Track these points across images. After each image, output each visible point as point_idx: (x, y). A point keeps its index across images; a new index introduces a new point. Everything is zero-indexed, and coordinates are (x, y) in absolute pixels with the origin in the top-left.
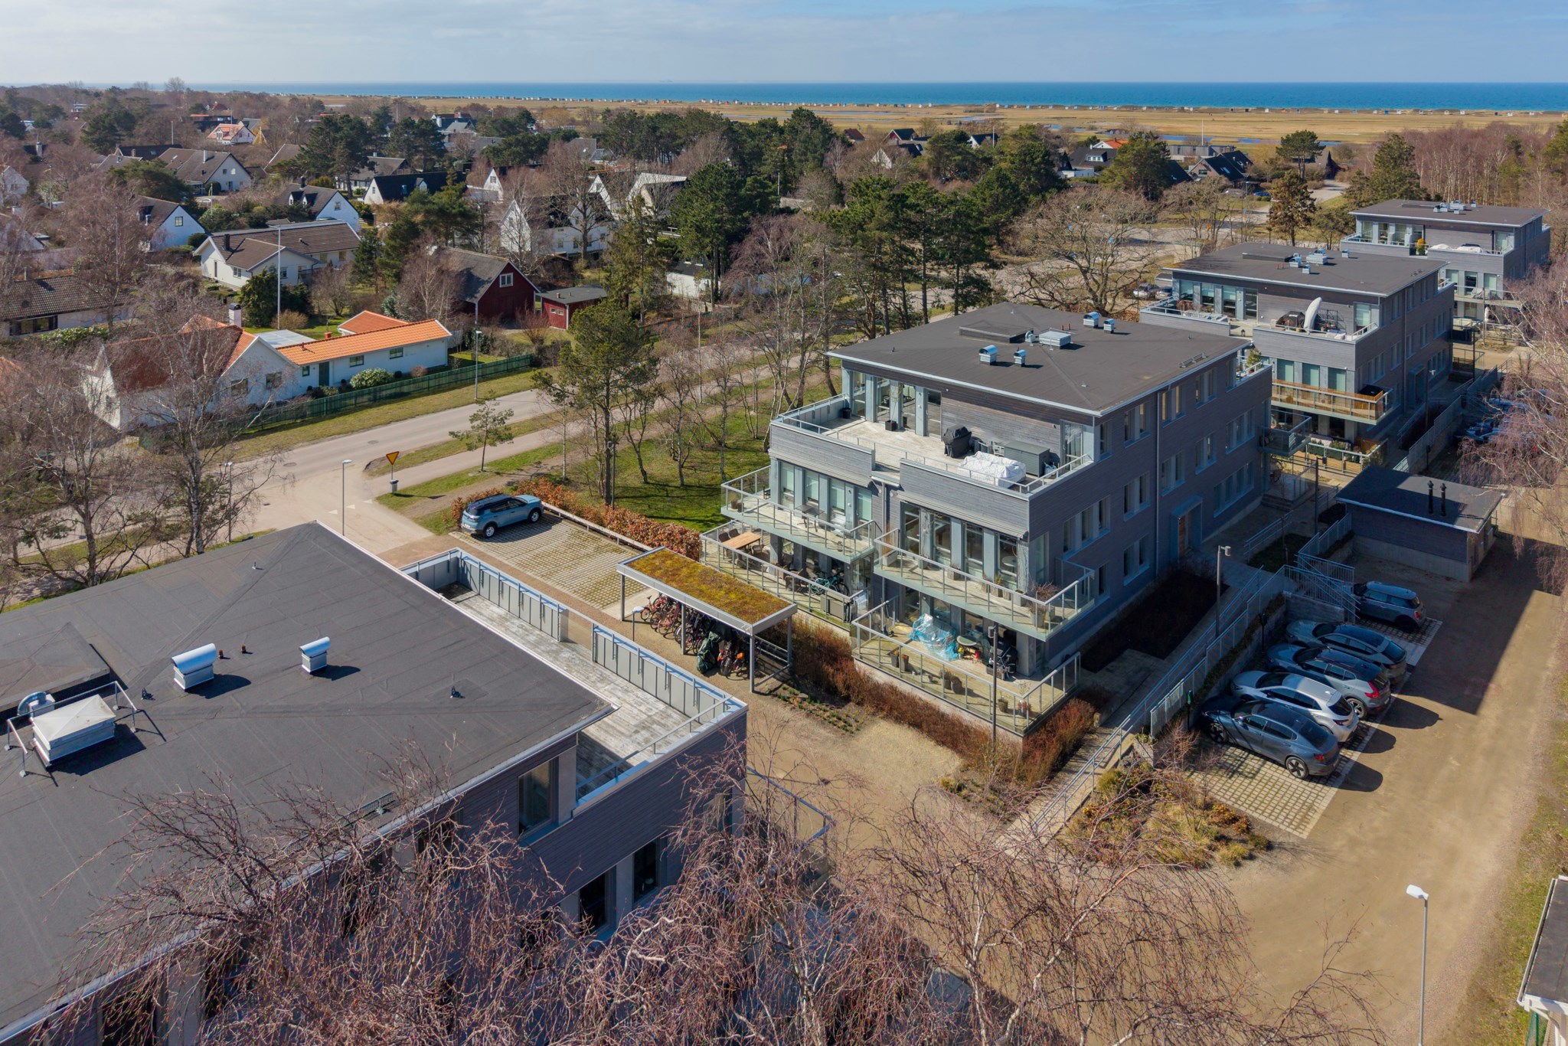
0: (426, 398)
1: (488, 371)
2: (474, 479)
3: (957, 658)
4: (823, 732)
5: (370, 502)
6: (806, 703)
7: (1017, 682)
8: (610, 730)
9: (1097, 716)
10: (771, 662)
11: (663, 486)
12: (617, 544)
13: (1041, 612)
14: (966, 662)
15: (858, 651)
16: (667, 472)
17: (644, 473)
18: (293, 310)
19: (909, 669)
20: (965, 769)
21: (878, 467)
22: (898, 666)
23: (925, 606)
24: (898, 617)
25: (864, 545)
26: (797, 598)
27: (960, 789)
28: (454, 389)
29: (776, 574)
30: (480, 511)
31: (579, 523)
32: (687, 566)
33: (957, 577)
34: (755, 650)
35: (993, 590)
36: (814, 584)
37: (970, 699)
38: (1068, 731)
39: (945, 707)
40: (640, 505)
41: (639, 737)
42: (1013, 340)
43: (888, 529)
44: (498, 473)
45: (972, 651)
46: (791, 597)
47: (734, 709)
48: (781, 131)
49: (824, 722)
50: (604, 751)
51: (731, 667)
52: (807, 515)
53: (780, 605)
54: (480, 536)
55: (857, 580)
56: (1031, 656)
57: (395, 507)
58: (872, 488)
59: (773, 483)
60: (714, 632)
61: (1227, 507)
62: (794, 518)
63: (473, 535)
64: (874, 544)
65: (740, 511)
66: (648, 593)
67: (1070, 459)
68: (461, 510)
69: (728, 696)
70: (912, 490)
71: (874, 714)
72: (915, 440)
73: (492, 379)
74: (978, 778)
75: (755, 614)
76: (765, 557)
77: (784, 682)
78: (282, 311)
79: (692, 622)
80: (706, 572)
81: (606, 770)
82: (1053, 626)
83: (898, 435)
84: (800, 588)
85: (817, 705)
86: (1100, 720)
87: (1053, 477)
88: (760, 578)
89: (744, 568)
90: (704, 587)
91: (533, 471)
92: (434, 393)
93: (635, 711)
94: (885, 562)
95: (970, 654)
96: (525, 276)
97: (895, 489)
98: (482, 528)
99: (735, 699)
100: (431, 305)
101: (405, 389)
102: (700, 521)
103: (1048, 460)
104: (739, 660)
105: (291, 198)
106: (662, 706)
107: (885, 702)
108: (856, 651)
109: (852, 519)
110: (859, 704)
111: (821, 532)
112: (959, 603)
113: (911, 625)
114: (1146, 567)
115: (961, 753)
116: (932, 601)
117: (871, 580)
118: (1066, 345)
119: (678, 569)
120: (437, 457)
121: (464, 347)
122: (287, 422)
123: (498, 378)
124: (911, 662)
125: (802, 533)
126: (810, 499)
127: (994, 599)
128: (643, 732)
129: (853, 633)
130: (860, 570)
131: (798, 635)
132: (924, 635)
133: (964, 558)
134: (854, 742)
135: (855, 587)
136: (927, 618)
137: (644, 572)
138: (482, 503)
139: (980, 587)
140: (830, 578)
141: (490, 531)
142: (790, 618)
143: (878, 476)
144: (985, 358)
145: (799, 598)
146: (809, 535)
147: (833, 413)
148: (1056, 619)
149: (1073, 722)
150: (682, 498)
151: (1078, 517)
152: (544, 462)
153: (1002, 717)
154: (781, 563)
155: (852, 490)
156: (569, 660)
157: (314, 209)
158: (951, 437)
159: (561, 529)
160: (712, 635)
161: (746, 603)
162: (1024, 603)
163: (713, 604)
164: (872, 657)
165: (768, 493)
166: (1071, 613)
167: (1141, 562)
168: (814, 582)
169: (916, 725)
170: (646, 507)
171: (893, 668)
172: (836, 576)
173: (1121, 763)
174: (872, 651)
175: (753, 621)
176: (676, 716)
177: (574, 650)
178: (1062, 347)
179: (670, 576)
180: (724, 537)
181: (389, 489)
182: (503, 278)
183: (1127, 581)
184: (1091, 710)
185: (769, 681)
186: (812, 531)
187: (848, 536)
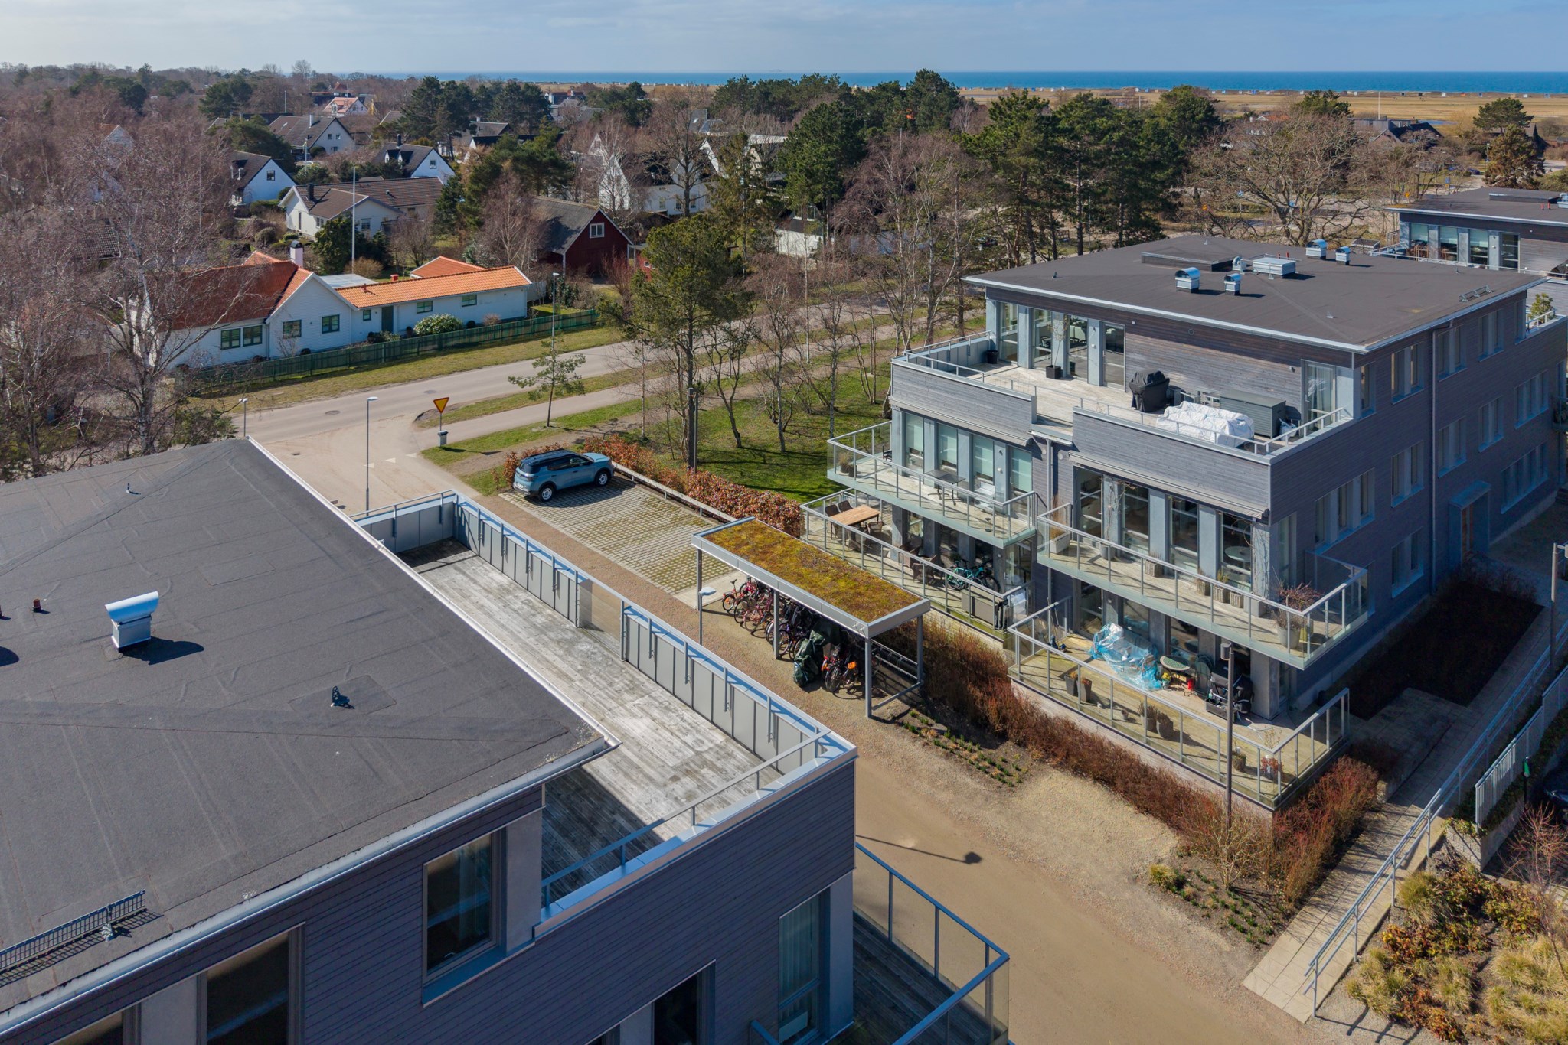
0: (497, 349)
1: (569, 322)
2: (537, 435)
3: (1161, 687)
4: (972, 782)
5: (413, 455)
6: (944, 739)
7: (1254, 727)
8: (633, 772)
9: (1382, 785)
10: (895, 677)
11: (760, 451)
12: (699, 516)
13: (1296, 626)
14: (1174, 693)
15: (1016, 670)
16: (765, 437)
17: (737, 435)
18: (367, 257)
19: (1092, 699)
20: (1186, 853)
21: (1040, 420)
22: (1076, 694)
23: (1111, 612)
24: (1071, 626)
25: (1022, 525)
26: (928, 593)
27: (1180, 883)
28: (530, 340)
29: (901, 560)
30: (535, 468)
31: (656, 489)
32: (783, 542)
33: (1161, 572)
34: (873, 659)
35: (1214, 591)
36: (952, 574)
37: (1187, 749)
38: (1344, 805)
39: (1147, 758)
40: (730, 471)
41: (678, 789)
42: (1216, 268)
43: (1055, 504)
44: (567, 430)
45: (1182, 678)
46: (921, 591)
47: (833, 752)
48: (904, 94)
49: (970, 767)
50: (619, 808)
51: (840, 681)
52: (942, 482)
53: (908, 598)
54: (534, 498)
55: (1011, 574)
56: (1273, 690)
57: (441, 463)
58: (1033, 448)
59: (895, 442)
60: (816, 631)
61: (1516, 501)
62: (923, 487)
63: (527, 498)
64: (1036, 522)
65: (852, 475)
66: (733, 576)
67: (1315, 415)
68: (515, 466)
69: (824, 729)
70: (1091, 450)
71: (1042, 761)
72: (1088, 390)
73: (574, 331)
74: (1205, 867)
75: (871, 609)
76: (887, 538)
77: (912, 706)
78: (357, 258)
79: (789, 616)
80: (806, 552)
81: (616, 845)
82: (1313, 648)
83: (1064, 384)
84: (934, 579)
85: (961, 741)
86: (1387, 792)
87: (1291, 439)
88: (879, 565)
89: (857, 550)
90: (803, 570)
91: (607, 428)
92: (507, 344)
93: (677, 743)
94: (1053, 548)
95: (1180, 682)
96: (620, 229)
97: (1066, 448)
98: (537, 488)
99: (834, 736)
100: (513, 254)
101: (475, 339)
102: (804, 493)
103: (1284, 416)
104: (851, 671)
105: (387, 156)
106: (719, 738)
107: (1058, 744)
108: (1014, 669)
109: (1004, 489)
110: (1021, 744)
111: (962, 506)
112: (1167, 608)
113: (1090, 637)
114: (1419, 574)
115: (1178, 828)
116: (1121, 603)
117: (1030, 571)
118: (1290, 274)
119: (771, 546)
120: (500, 409)
121: (547, 300)
122: (339, 369)
123: (581, 331)
124: (1094, 689)
125: (935, 506)
126: (945, 463)
127: (1219, 606)
128: (686, 780)
129: (1008, 644)
130: (1015, 562)
131: (932, 644)
132: (1111, 653)
133: (1168, 546)
134: (1015, 800)
135: (1009, 582)
136: (1114, 629)
137: (726, 548)
138: (539, 459)
139: (1195, 588)
140: (974, 568)
141: (547, 493)
142: (920, 618)
143: (1039, 431)
144: (1185, 283)
145: (931, 593)
146: (944, 509)
147: (974, 355)
148: (1317, 638)
149: (1349, 794)
150: (782, 466)
151: (1334, 495)
152: (620, 419)
153: (1240, 779)
154: (907, 546)
155: (1004, 451)
156: (588, 655)
157: (409, 167)
158: (1142, 383)
159: (634, 497)
160: (815, 636)
161: (859, 594)
162: (1265, 612)
163: (814, 593)
164: (1037, 679)
165: (888, 455)
166: (1339, 631)
167: (1413, 566)
168: (952, 572)
169: (1106, 780)
170: (738, 474)
171: (1069, 696)
172: (983, 565)
173: (1430, 862)
174: (1037, 671)
175: (869, 619)
176: (741, 756)
177: (596, 640)
178: (1285, 276)
179: (760, 554)
180: (832, 511)
181: (437, 442)
182: (594, 227)
183: (1396, 592)
184: (1373, 776)
185: (892, 704)
186: (949, 504)
187: (998, 512)
